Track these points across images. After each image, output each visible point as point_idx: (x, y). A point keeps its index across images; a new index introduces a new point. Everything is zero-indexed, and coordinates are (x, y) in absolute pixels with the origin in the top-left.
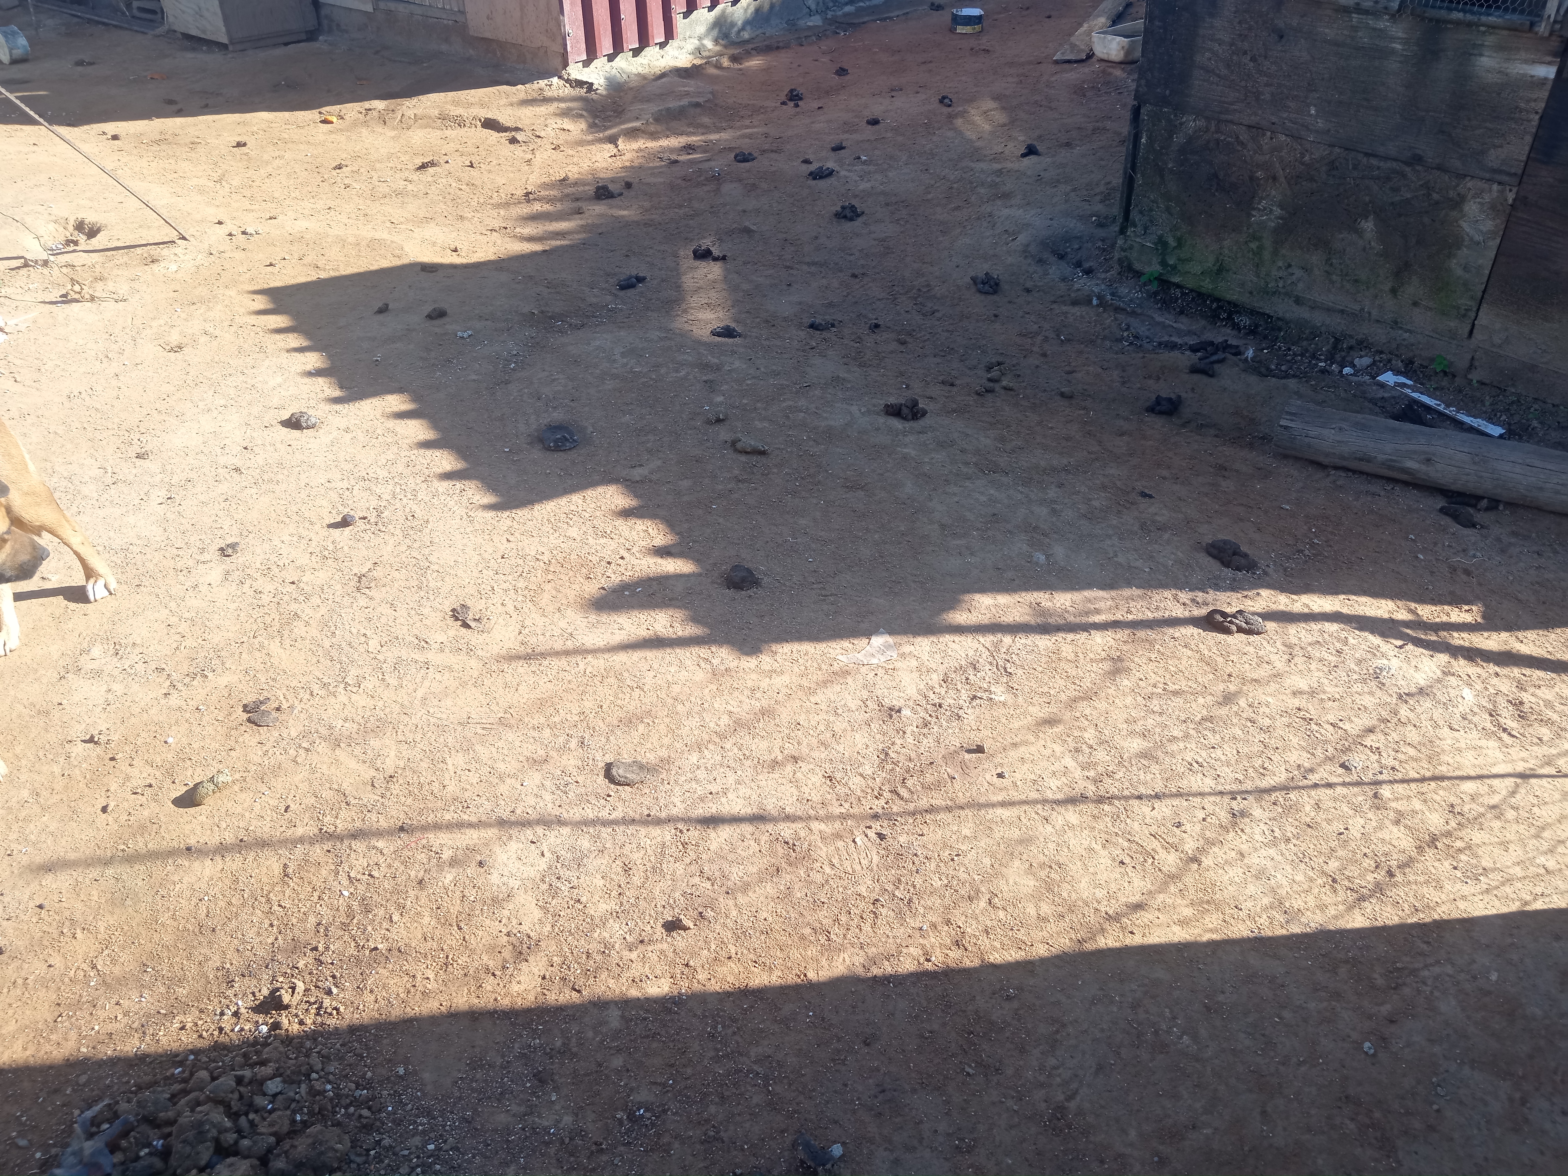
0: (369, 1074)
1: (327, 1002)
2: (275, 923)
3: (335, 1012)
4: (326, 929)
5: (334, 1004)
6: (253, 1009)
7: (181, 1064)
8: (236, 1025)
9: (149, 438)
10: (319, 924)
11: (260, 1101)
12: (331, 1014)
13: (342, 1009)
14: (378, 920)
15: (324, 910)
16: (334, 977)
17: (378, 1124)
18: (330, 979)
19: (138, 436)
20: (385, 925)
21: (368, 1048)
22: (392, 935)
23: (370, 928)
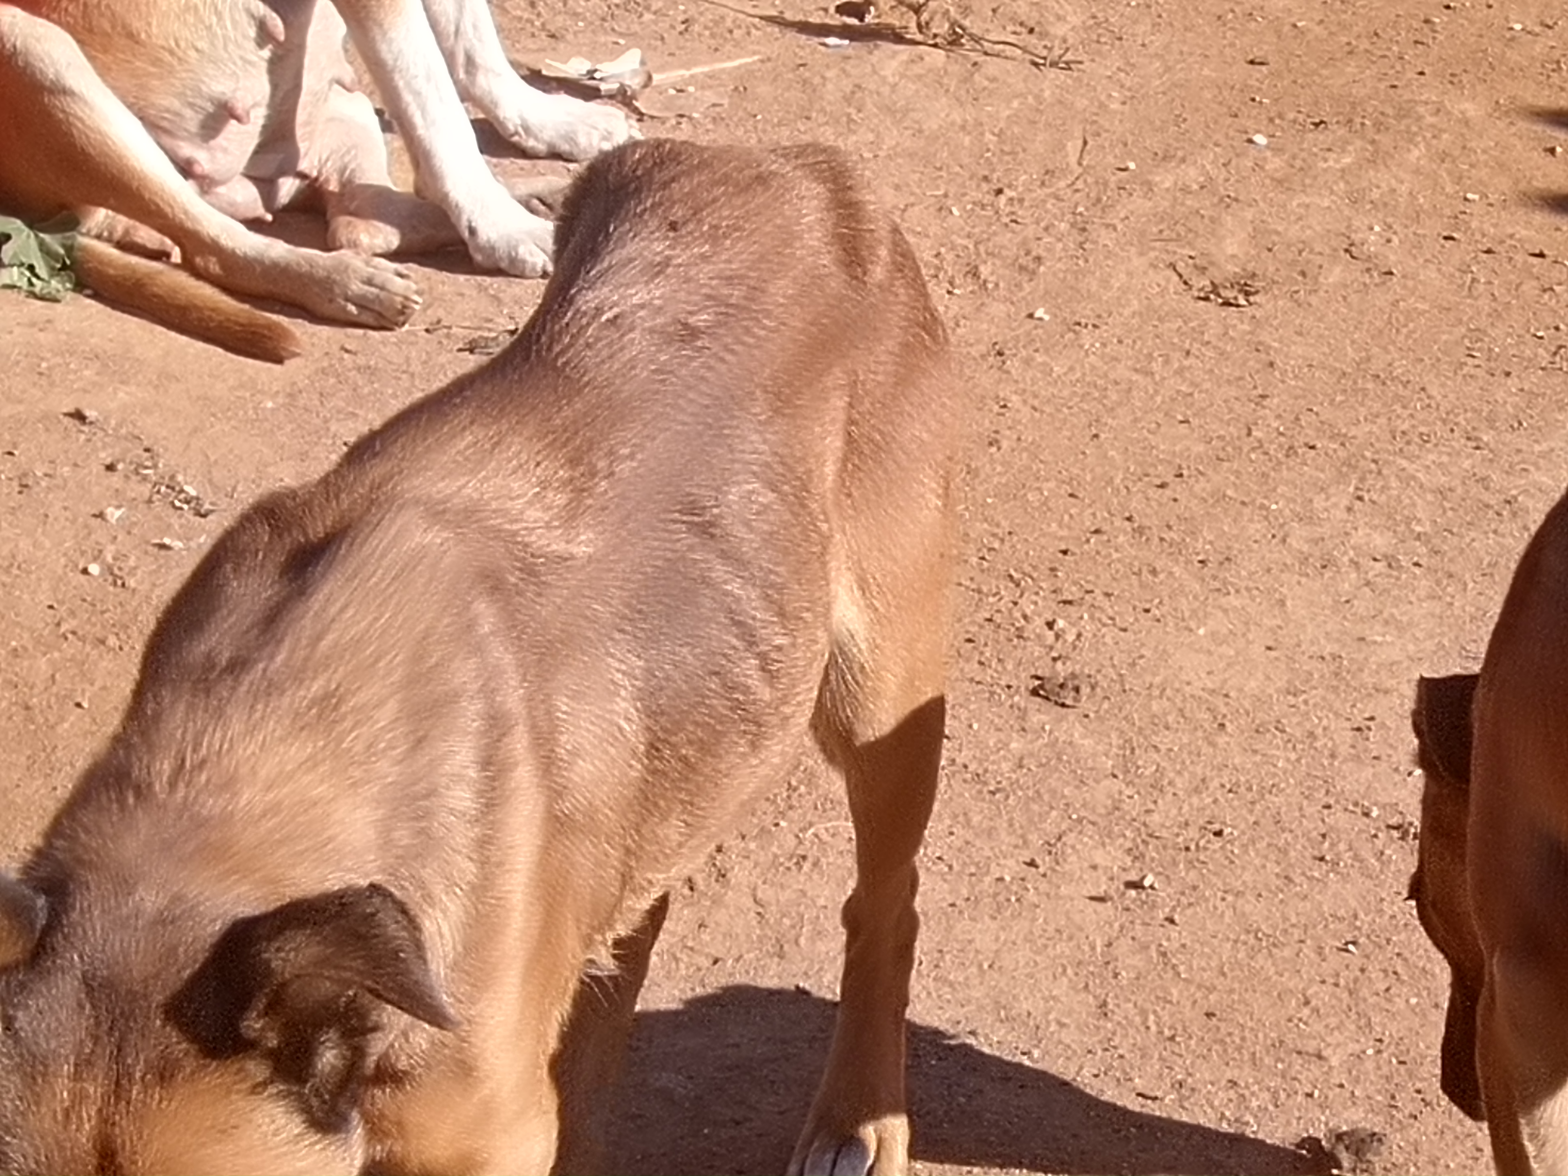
9: (1089, 628)
19: (1045, 607)
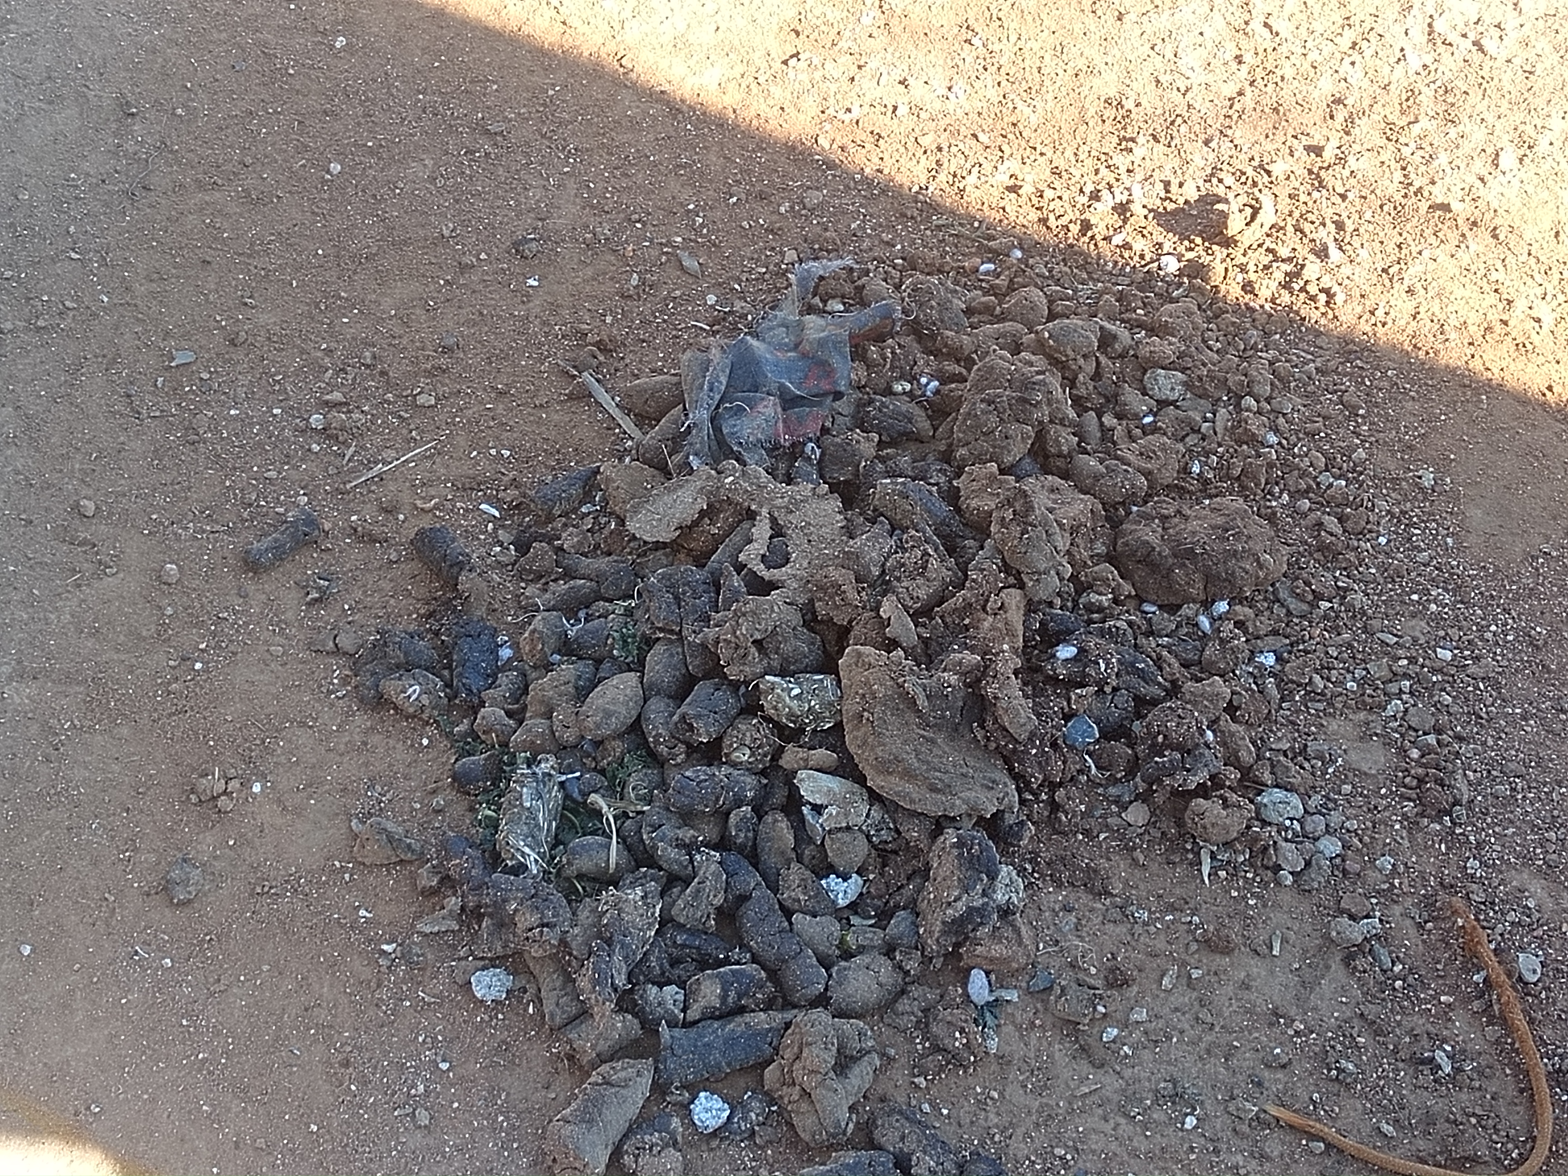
0: (1361, 453)
1: (1313, 269)
2: (1248, 58)
3: (1323, 298)
4: (1350, 120)
5: (1326, 282)
6: (1157, 215)
7: (995, 255)
8: (1117, 230)
10: (1339, 101)
11: (1131, 397)
12: (1313, 298)
13: (1339, 299)
14: (1467, 147)
15: (1356, 76)
16: (1340, 226)
17: (1351, 556)
18: (1332, 227)
20: (1480, 166)
21: (1371, 404)
22: (1489, 194)
23: (1443, 159)
